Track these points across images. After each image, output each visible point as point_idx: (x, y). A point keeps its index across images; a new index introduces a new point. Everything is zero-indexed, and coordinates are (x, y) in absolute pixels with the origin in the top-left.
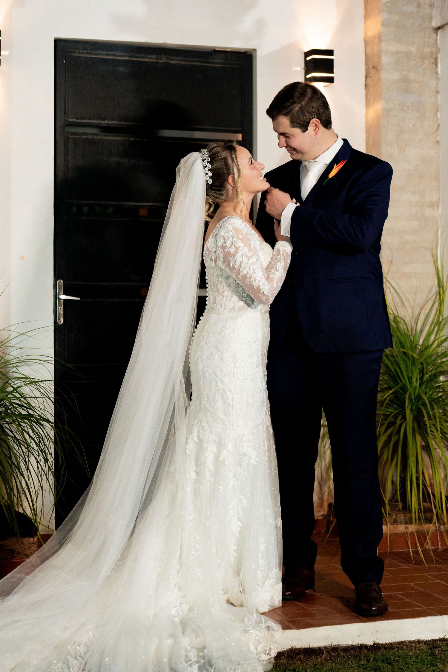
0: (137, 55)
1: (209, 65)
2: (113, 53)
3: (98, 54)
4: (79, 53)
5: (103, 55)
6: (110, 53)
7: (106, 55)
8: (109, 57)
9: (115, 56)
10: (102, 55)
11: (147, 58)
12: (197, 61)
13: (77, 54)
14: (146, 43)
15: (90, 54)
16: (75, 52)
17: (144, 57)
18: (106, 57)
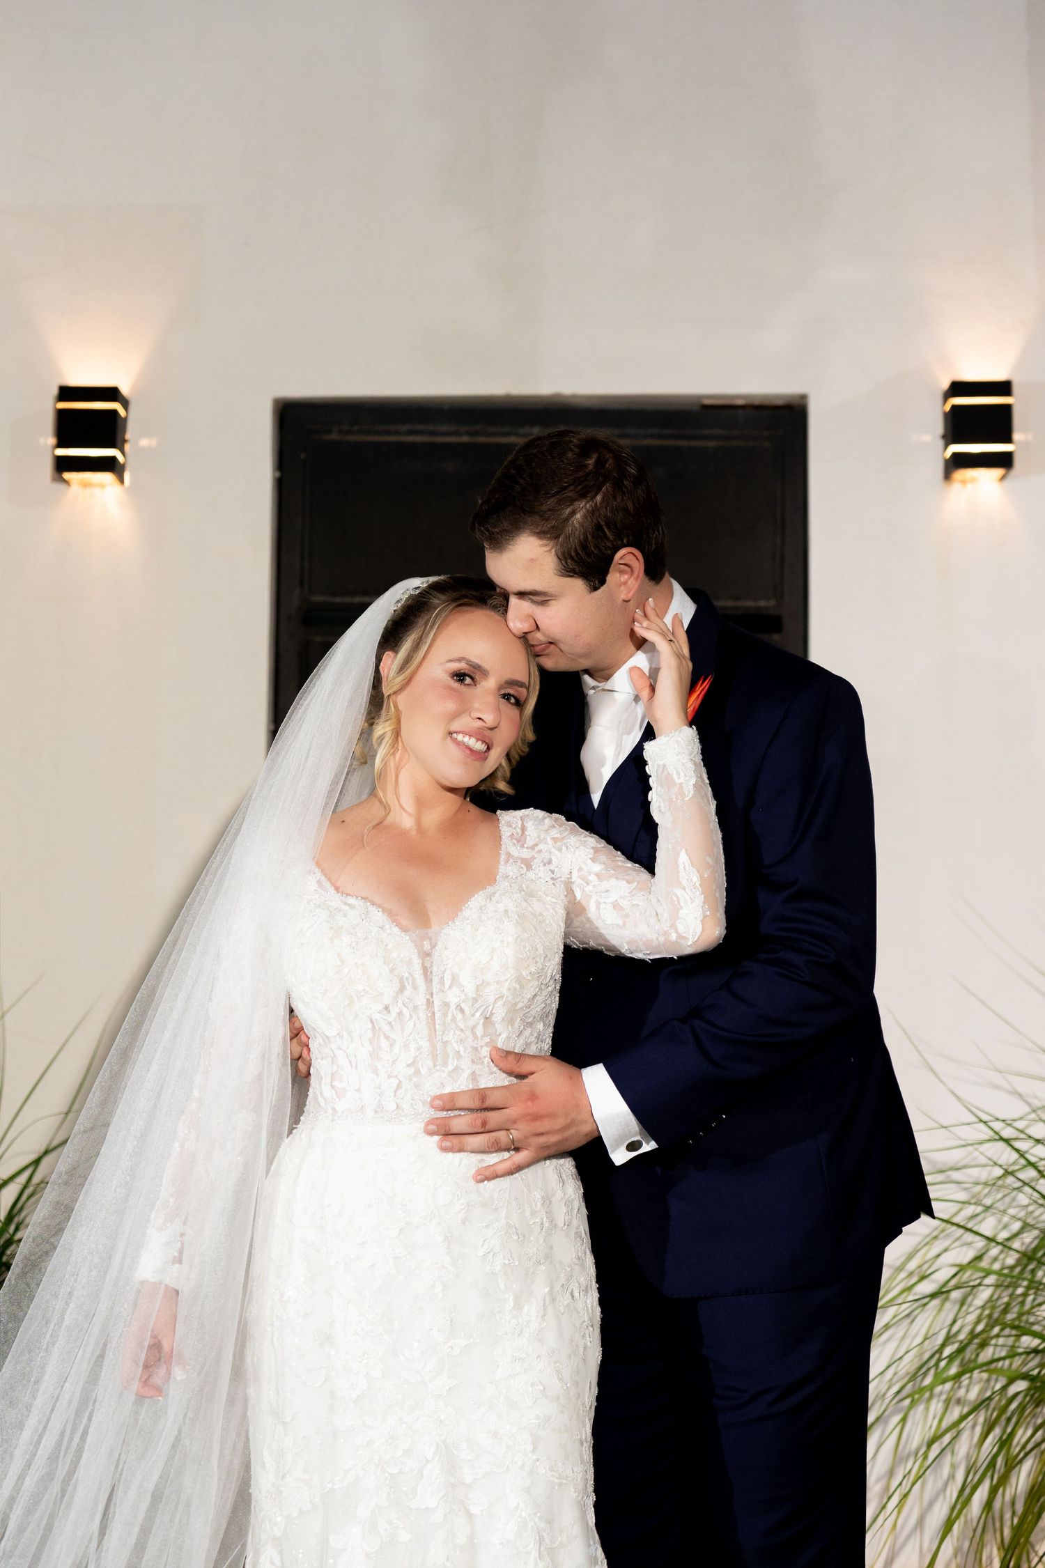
0: (492, 429)
1: (684, 443)
2: (430, 427)
3: (389, 433)
4: (340, 432)
5: (402, 435)
6: (420, 427)
7: (410, 433)
8: (419, 439)
9: (433, 434)
10: (397, 433)
11: (517, 434)
12: (652, 436)
13: (335, 436)
14: (509, 398)
15: (368, 433)
16: (330, 432)
17: (509, 434)
18: (410, 439)
